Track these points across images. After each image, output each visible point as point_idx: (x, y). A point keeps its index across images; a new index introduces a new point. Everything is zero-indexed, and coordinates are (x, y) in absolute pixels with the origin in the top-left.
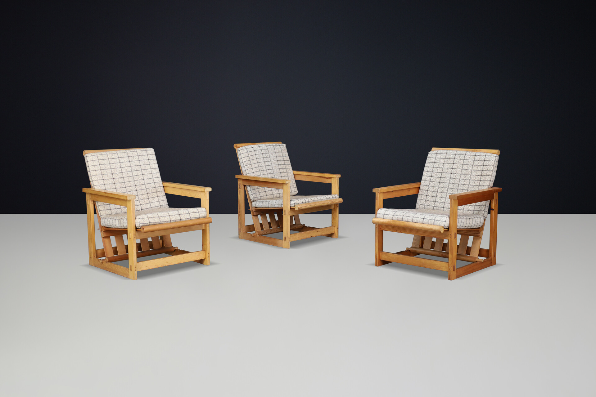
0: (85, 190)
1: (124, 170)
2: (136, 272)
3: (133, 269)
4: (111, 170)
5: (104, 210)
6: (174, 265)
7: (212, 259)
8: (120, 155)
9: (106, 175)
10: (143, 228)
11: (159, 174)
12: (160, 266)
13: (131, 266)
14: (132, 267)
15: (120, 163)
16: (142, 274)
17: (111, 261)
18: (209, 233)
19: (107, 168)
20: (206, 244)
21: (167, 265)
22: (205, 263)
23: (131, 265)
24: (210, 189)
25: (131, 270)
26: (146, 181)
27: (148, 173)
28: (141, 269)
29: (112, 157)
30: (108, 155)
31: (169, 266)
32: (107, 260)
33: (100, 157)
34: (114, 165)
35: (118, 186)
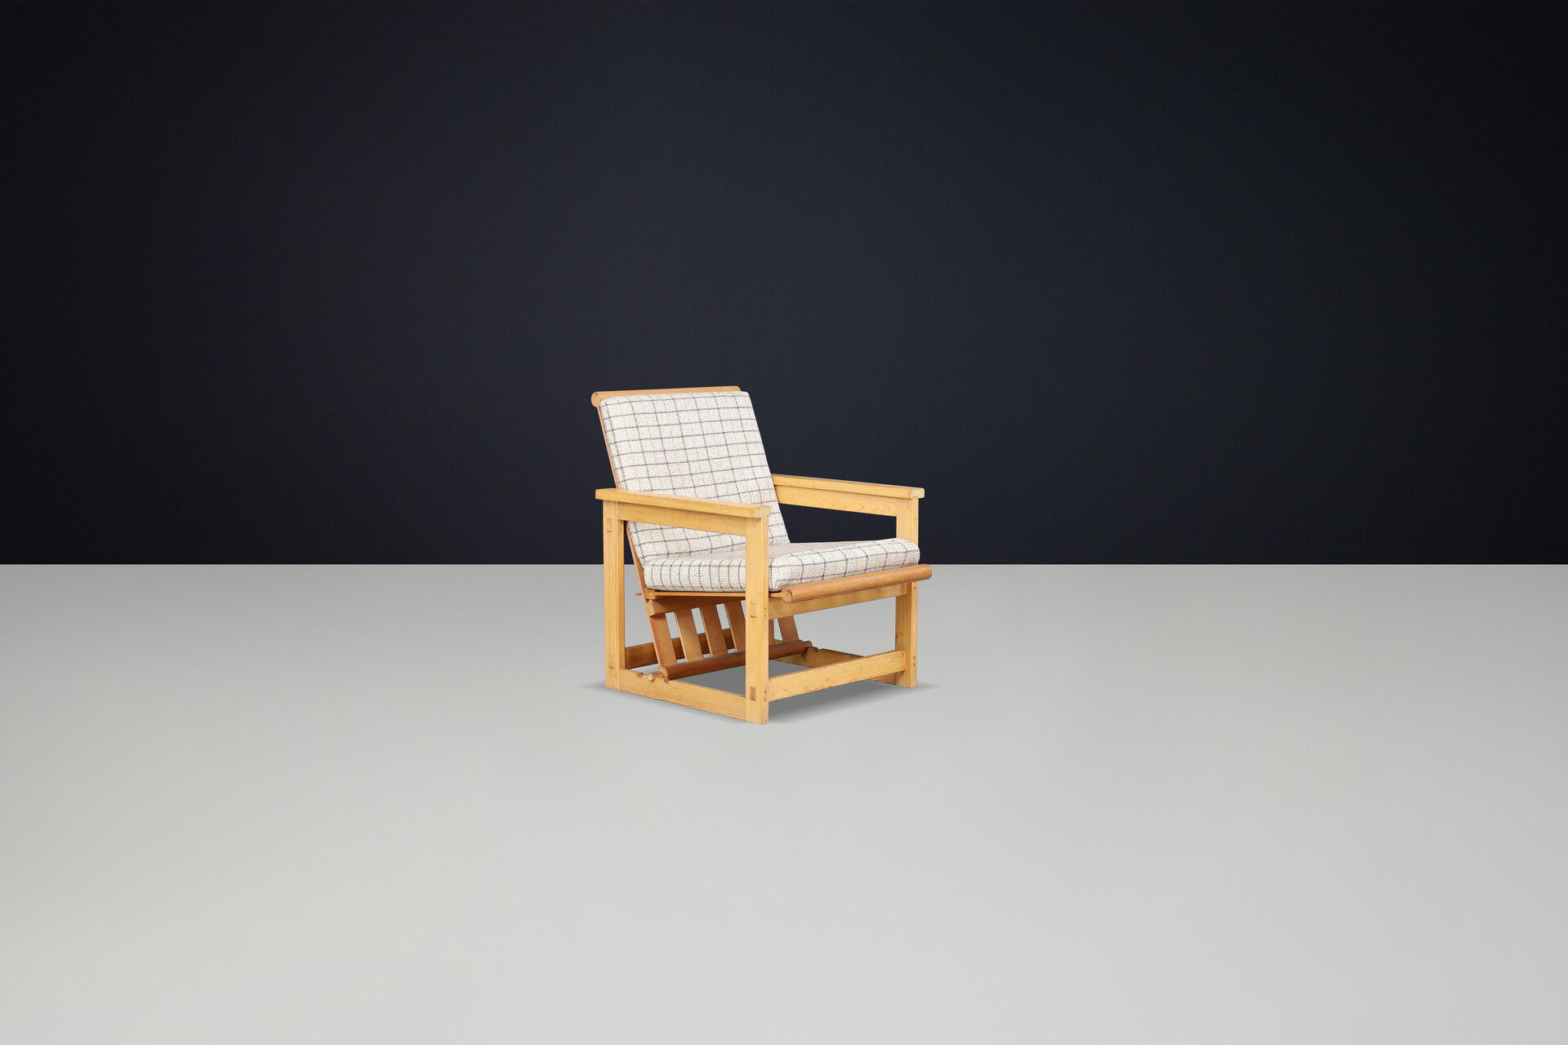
0: (600, 494)
1: (689, 442)
2: (766, 705)
3: (759, 695)
4: (662, 442)
5: (650, 543)
6: (842, 685)
7: (922, 672)
8: (681, 404)
9: (652, 454)
10: (790, 592)
11: (765, 456)
12: (812, 689)
13: (753, 690)
14: (757, 690)
15: (680, 424)
16: (780, 709)
17: (675, 674)
18: (917, 606)
19: (654, 437)
20: (909, 635)
21: (827, 685)
22: (902, 682)
23: (754, 685)
24: (920, 493)
25: (753, 698)
26: (738, 475)
27: (740, 453)
28: (774, 695)
29: (663, 410)
30: (655, 402)
31: (831, 688)
32: (665, 673)
33: (638, 408)
34: (668, 428)
35: (678, 482)
